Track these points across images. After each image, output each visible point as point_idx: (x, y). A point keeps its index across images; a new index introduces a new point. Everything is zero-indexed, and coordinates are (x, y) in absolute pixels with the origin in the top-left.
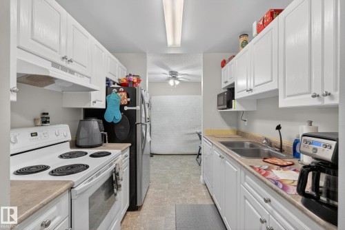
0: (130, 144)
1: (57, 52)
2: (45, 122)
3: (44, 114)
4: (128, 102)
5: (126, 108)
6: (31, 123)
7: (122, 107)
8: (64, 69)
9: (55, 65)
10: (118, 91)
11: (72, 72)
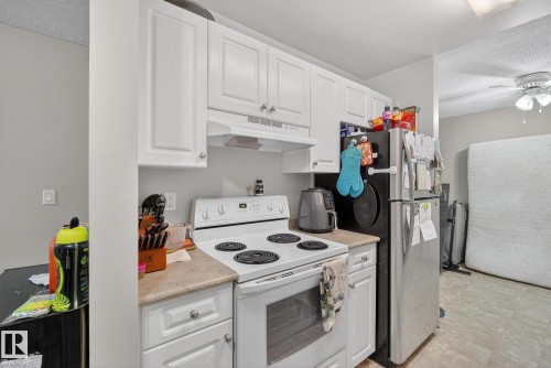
0: (378, 239)
1: (253, 101)
2: (258, 192)
3: (258, 182)
4: (375, 160)
5: (371, 171)
6: (244, 191)
7: (363, 169)
8: (266, 122)
9: (252, 119)
10: (359, 143)
11: (278, 124)
